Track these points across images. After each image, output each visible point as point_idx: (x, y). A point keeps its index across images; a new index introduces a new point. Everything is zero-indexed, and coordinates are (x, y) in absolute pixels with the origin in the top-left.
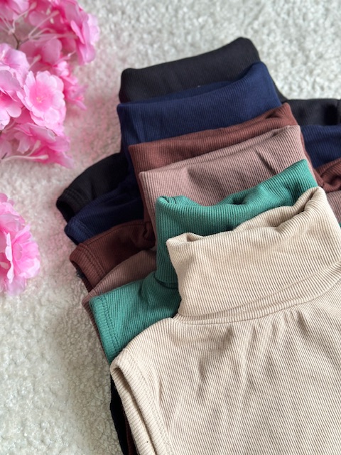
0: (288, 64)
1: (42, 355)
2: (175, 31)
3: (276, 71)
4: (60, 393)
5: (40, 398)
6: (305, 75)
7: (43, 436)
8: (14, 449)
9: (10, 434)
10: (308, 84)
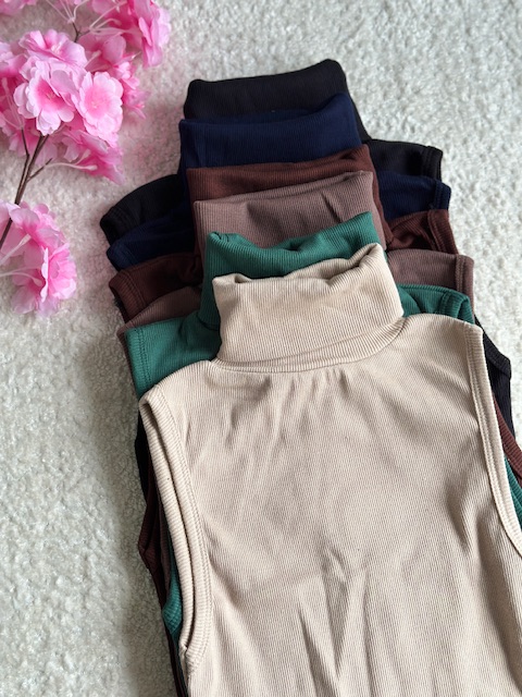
0: (380, 97)
1: (69, 383)
2: (258, 38)
3: (365, 102)
4: (84, 424)
5: (62, 426)
6: (396, 112)
7: (62, 464)
8: (30, 474)
9: (27, 459)
10: (398, 122)
